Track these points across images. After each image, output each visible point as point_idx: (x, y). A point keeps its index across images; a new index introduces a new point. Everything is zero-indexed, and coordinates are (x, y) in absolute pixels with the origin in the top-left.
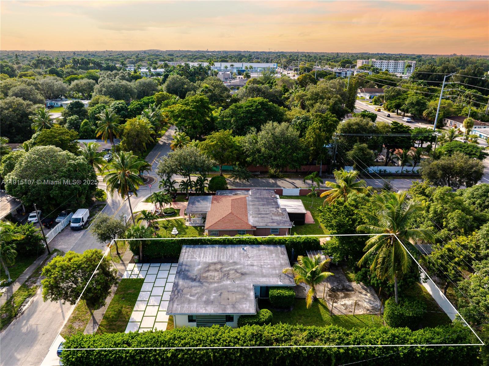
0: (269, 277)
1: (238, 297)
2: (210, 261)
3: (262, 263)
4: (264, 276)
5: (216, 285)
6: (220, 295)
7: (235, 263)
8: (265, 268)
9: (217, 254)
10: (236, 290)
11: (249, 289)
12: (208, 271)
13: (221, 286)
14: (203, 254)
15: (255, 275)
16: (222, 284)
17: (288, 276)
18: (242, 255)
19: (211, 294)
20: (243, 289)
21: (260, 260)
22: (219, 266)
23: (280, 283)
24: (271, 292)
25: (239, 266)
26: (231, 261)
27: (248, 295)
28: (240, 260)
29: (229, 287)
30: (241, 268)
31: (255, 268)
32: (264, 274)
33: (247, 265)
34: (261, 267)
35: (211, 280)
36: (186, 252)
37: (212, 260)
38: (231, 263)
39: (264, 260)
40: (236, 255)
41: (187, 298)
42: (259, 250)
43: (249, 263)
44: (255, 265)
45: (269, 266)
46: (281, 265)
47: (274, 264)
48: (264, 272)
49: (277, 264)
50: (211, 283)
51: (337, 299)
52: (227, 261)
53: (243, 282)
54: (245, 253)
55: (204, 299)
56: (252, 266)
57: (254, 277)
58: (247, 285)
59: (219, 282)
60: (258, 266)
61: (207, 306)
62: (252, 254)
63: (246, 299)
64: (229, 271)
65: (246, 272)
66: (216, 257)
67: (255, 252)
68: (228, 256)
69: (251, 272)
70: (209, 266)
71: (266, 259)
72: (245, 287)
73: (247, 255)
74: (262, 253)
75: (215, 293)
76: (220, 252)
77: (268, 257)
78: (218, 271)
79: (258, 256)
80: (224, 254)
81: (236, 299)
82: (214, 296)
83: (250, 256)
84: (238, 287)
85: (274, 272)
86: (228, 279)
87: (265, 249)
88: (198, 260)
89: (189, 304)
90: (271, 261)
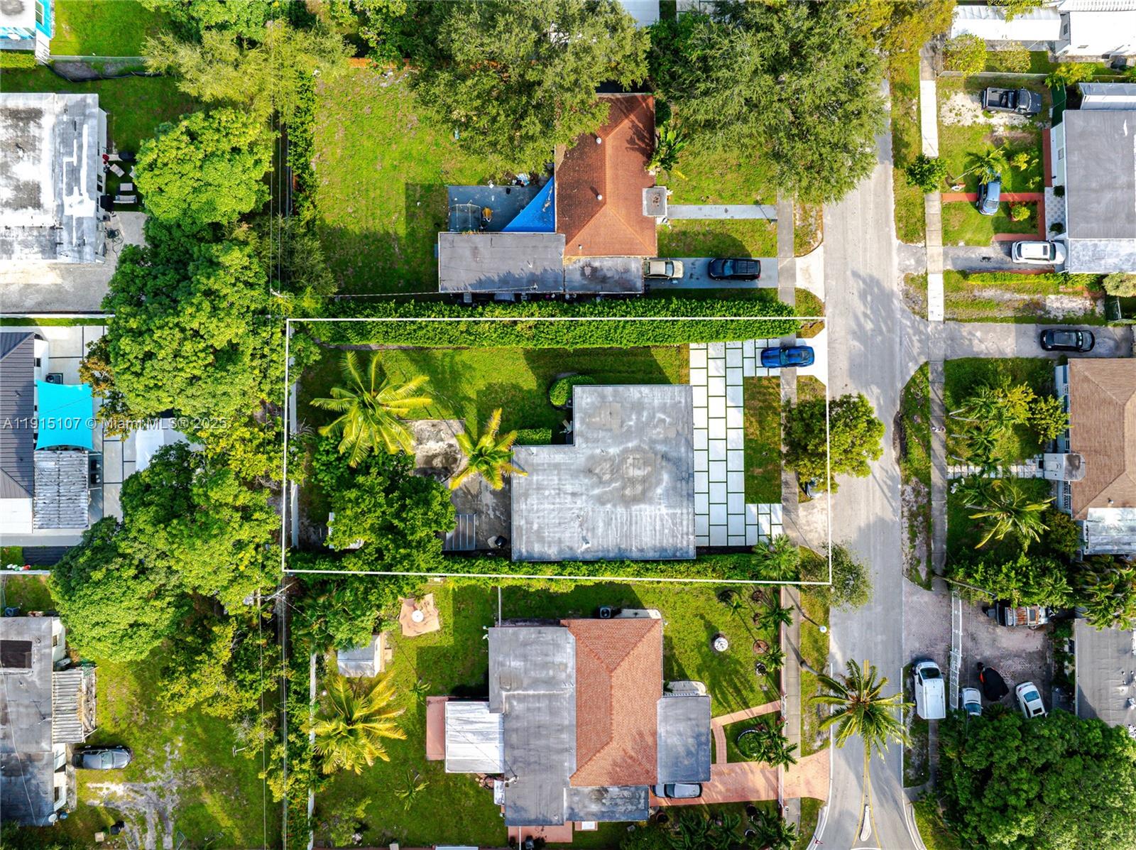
0: (549, 464)
2: (642, 506)
3: (558, 500)
4: (557, 466)
5: (630, 445)
6: (622, 423)
7: (601, 501)
8: (554, 489)
9: (634, 528)
10: (601, 434)
11: (582, 435)
12: (644, 480)
13: (622, 443)
14: (658, 528)
15: (570, 470)
16: (621, 448)
17: (519, 466)
18: (591, 527)
19: (637, 424)
20: (589, 435)
21: (560, 510)
22: (628, 492)
23: (534, 449)
24: (549, 434)
25: (597, 491)
26: (609, 506)
27: (583, 421)
28: (593, 511)
29: (609, 441)
30: (593, 487)
31: (569, 488)
32: (556, 472)
33: (582, 494)
34: (559, 489)
35: (638, 456)
36: (687, 534)
37: (641, 511)
38: (609, 501)
39: (553, 510)
40: (601, 524)
41: (669, 417)
42: (560, 541)
43: (579, 502)
44: (569, 497)
45: (547, 493)
46: (526, 495)
47: (538, 499)
48: (556, 478)
49: (533, 500)
50: (638, 449)
51: (447, 453)
52: (615, 506)
53: (589, 452)
54: (585, 532)
55: (645, 414)
56: (574, 494)
57: (573, 464)
58: (584, 446)
59: (626, 451)
60: (565, 493)
61: (639, 399)
62: (572, 530)
63: (586, 414)
64: (611, 481)
65: (585, 477)
66: (634, 519)
67: (568, 535)
68: (614, 521)
69: (577, 477)
70: (644, 492)
71: (549, 514)
72: (587, 440)
73: (581, 525)
74: (554, 532)
75: (631, 426)
76: (628, 536)
77: (546, 521)
78: (629, 479)
79: (562, 521)
80: (621, 531)
81: (600, 414)
82: (631, 420)
83: (577, 523)
84: (597, 440)
85: (540, 478)
86: (612, 459)
87: (550, 546)
88: (664, 511)
89: (665, 404)
90: (542, 507)
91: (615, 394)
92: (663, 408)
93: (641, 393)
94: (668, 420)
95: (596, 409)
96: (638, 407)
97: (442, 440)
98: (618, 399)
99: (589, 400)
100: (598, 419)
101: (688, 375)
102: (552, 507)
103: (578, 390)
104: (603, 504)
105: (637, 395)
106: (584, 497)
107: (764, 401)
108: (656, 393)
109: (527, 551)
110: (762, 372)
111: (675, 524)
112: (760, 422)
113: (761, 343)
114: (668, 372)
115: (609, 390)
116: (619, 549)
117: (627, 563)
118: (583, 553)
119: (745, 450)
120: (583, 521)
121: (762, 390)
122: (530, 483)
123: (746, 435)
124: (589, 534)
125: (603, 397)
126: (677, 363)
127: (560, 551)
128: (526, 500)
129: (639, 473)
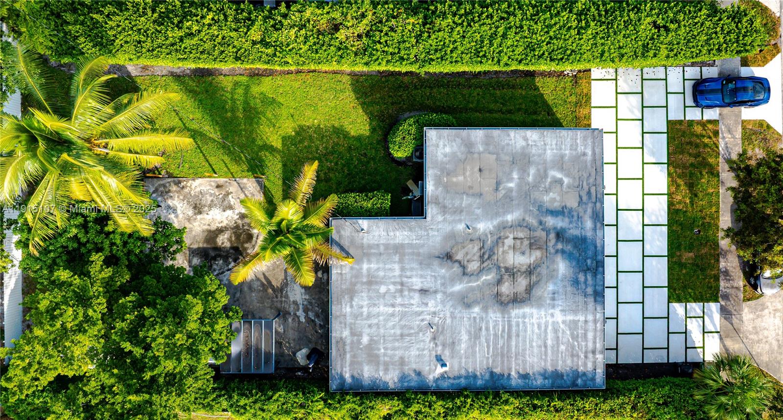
0: (387, 246)
2: (527, 310)
3: (399, 300)
4: (398, 249)
5: (509, 218)
6: (498, 184)
7: (465, 301)
8: (394, 283)
9: (513, 343)
10: (466, 201)
11: (436, 202)
12: (530, 271)
13: (497, 214)
14: (549, 342)
15: (419, 254)
16: (495, 223)
17: (342, 249)
18: (449, 341)
19: (519, 186)
20: (448, 203)
21: (403, 315)
22: (506, 288)
23: (364, 223)
24: (386, 201)
25: (458, 287)
26: (476, 309)
27: (438, 182)
28: (453, 317)
29: (478, 211)
30: (453, 281)
31: (417, 283)
32: (397, 258)
33: (436, 292)
34: (402, 284)
35: (521, 235)
36: (594, 352)
37: (524, 316)
38: (476, 302)
39: (393, 315)
40: (465, 337)
41: (568, 175)
42: (402, 362)
43: (431, 303)
44: (417, 296)
45: (383, 289)
46: (352, 293)
47: (370, 298)
48: (397, 267)
49: (362, 300)
50: (521, 224)
51: (237, 227)
52: (485, 309)
53: (447, 228)
54: (440, 348)
55: (532, 171)
56: (423, 291)
57: (423, 246)
58: (440, 218)
59: (503, 227)
60: (411, 290)
61: (523, 148)
62: (422, 345)
63: (442, 170)
64: (481, 271)
65: (441, 265)
66: (514, 329)
67: (414, 352)
68: (484, 332)
69: (429, 265)
70: (529, 289)
71: (386, 320)
72: (444, 209)
73: (434, 339)
74: (394, 349)
75: (510, 190)
76: (505, 354)
77: (382, 331)
78: (507, 269)
79: (406, 332)
80: (495, 344)
81: (464, 169)
82: (511, 180)
83: (429, 335)
84: (459, 211)
85: (373, 266)
86: (482, 240)
87: (386, 370)
88: (559, 317)
89: (562, 157)
90: (375, 310)
91: (487, 142)
92: (560, 163)
93: (526, 139)
94: (566, 180)
95: (457, 164)
96: (522, 160)
97: (231, 207)
98: (491, 148)
99: (448, 150)
100: (461, 178)
101: (588, 117)
102: (391, 310)
103: (432, 134)
104: (468, 306)
105: (521, 143)
106: (439, 296)
107: (697, 156)
108: (548, 140)
109: (353, 377)
110: (694, 114)
111: (575, 337)
112: (691, 186)
113: (692, 73)
114: (560, 112)
115: (478, 135)
116: (492, 373)
117: (505, 397)
118: (436, 380)
119: (670, 225)
120: (437, 332)
121: (694, 139)
122: (358, 275)
123: (670, 204)
124: (447, 353)
125: (469, 145)
126: (573, 99)
127: (403, 378)
128: (352, 299)
129: (521, 260)
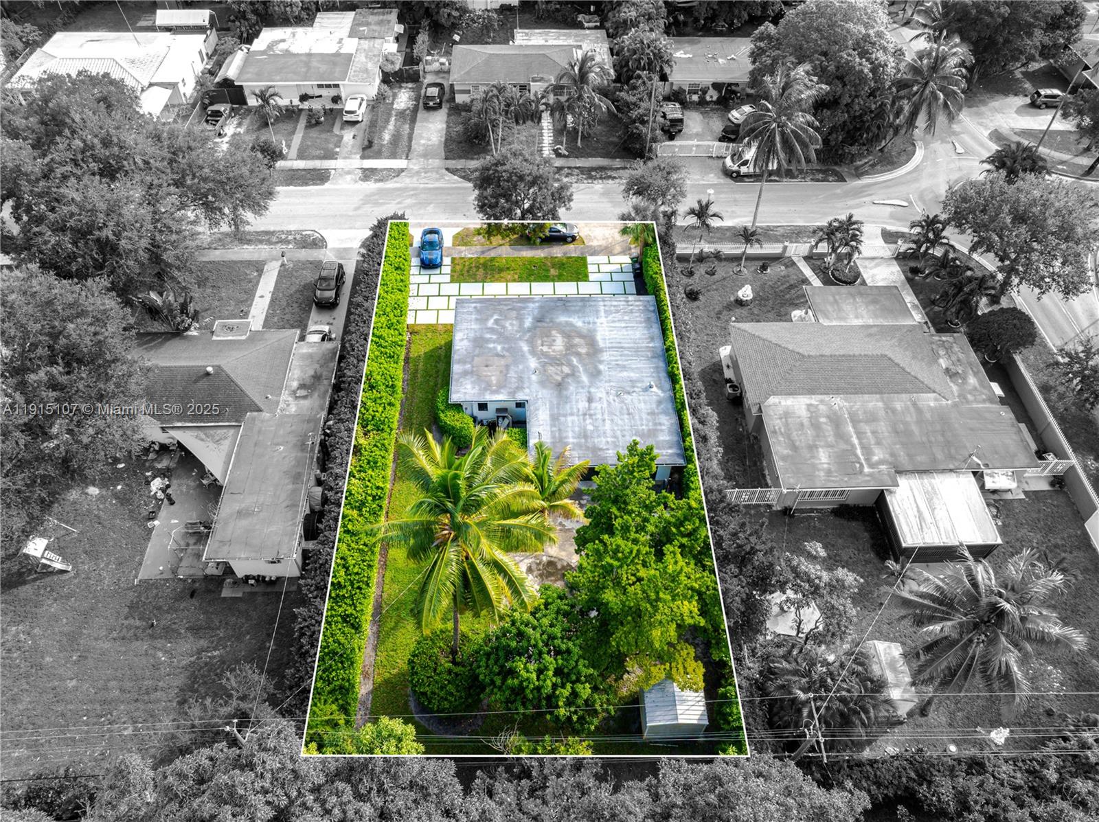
0: (552, 425)
1: (493, 378)
2: (599, 337)
3: (599, 416)
4: (554, 418)
5: (526, 348)
6: (498, 355)
7: (595, 374)
8: (584, 420)
9: (626, 345)
10: (512, 374)
11: (514, 393)
12: (568, 337)
13: (523, 356)
14: (623, 325)
15: (558, 404)
16: (530, 357)
18: (630, 383)
19: (499, 343)
20: (514, 386)
21: (611, 413)
22: (583, 350)
25: (584, 378)
26: (601, 367)
27: (495, 393)
28: (609, 381)
29: (521, 367)
30: (579, 382)
31: (583, 405)
32: (562, 419)
33: (589, 392)
34: (585, 415)
35: (539, 342)
36: (628, 301)
37: (604, 339)
38: (596, 367)
39: (612, 420)
40: (625, 374)
41: (492, 316)
42: (652, 413)
43: (599, 395)
44: (593, 405)
45: (590, 427)
46: (595, 450)
47: (599, 436)
48: (570, 419)
49: (601, 442)
50: (531, 342)
52: (601, 362)
53: (535, 387)
54: (636, 389)
55: (488, 336)
56: (590, 400)
57: (551, 402)
58: (527, 391)
59: (533, 352)
60: (589, 409)
61: (469, 341)
62: (636, 402)
63: (485, 389)
64: (570, 365)
65: (566, 389)
66: (614, 345)
67: (642, 406)
68: (620, 363)
69: (567, 398)
70: (581, 336)
71: (617, 425)
72: (520, 388)
73: (629, 393)
74: (641, 419)
75: (503, 348)
76: (637, 351)
77: (627, 428)
78: (567, 350)
79: (625, 411)
80: (628, 355)
81: (486, 376)
82: (495, 348)
83: (626, 396)
84: (520, 379)
85: (570, 434)
86: (544, 365)
87: (660, 424)
88: (603, 319)
89: (477, 319)
90: (609, 433)
91: (462, 362)
92: (482, 321)
94: (496, 317)
95: (481, 380)
96: (479, 342)
98: (469, 360)
99: (469, 386)
101: (445, 325)
102: (608, 422)
103: (455, 397)
104: (599, 372)
105: (465, 343)
106: (592, 390)
107: (478, 268)
108: (463, 327)
109: (670, 448)
110: (446, 269)
111: (617, 312)
112: (501, 270)
113: (414, 270)
114: (441, 341)
115: (456, 368)
116: (652, 357)
117: (668, 343)
118: (664, 391)
119: (530, 281)
120: (621, 392)
121: (466, 269)
122: (579, 446)
123: (514, 281)
124: (639, 385)
125: (465, 374)
126: (429, 335)
127: (665, 413)
128: (601, 449)
129: (559, 344)
